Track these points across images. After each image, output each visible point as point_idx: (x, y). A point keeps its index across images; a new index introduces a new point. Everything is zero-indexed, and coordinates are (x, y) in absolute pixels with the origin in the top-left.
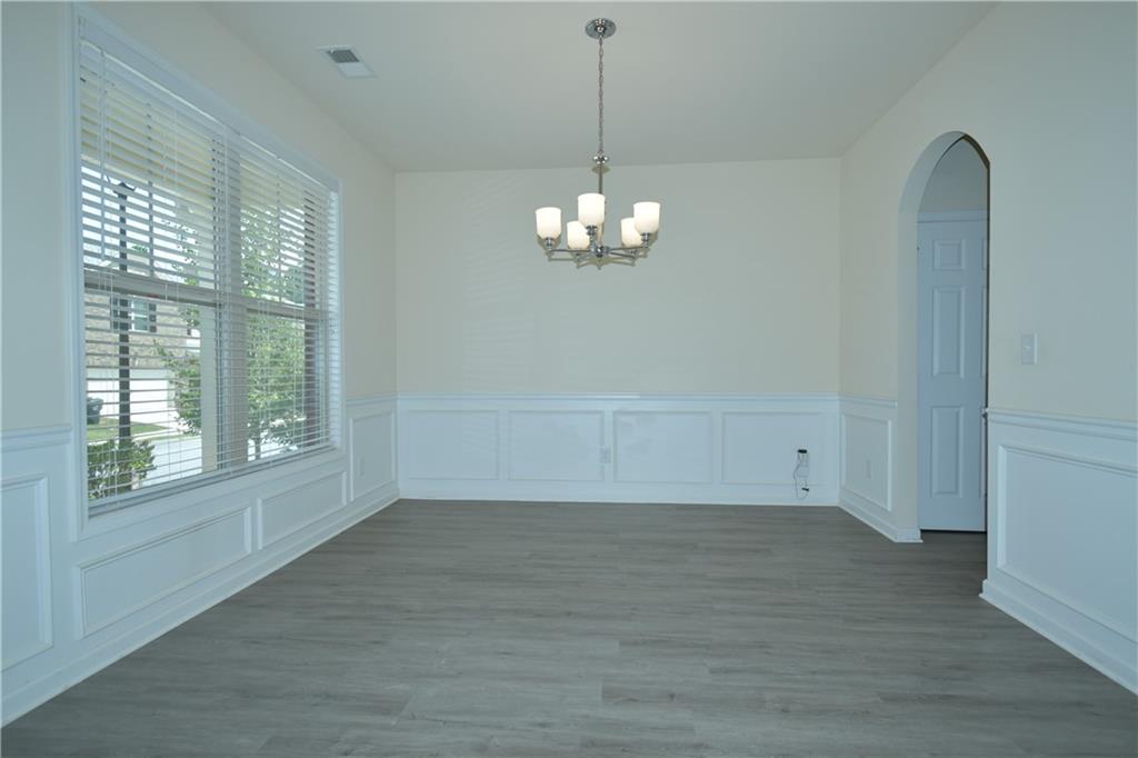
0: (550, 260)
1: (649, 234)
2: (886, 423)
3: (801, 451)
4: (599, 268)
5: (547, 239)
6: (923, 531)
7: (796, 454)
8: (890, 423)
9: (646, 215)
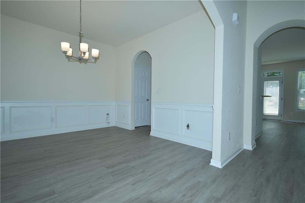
0: (69, 61)
1: (96, 57)
2: (128, 106)
3: (107, 114)
4: (81, 63)
5: (65, 51)
6: (135, 127)
7: (106, 115)
8: (129, 106)
9: (95, 52)
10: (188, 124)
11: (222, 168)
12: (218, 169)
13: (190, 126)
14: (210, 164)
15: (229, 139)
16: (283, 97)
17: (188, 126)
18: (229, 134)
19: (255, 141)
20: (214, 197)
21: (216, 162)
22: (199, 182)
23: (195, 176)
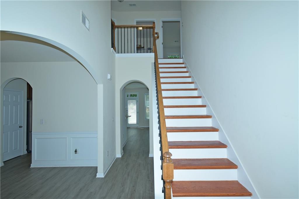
6: (4, 162)
10: (76, 149)
11: (105, 176)
12: (102, 178)
13: (77, 150)
14: (96, 177)
15: (108, 156)
16: (138, 111)
17: (76, 151)
18: (108, 152)
19: (123, 150)
20: (102, 197)
21: (100, 174)
22: (91, 192)
23: (88, 190)
